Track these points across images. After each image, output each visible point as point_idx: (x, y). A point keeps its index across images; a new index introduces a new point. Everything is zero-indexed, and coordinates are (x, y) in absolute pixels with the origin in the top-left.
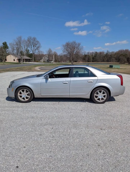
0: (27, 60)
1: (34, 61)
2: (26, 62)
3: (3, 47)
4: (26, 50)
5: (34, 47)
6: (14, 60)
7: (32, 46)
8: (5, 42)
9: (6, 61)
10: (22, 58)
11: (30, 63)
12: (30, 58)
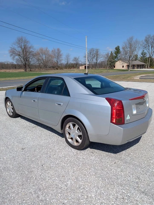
0: (139, 66)
1: (149, 67)
2: (138, 68)
3: (116, 52)
4: (142, 54)
5: (153, 48)
6: (123, 67)
7: (150, 47)
8: (118, 46)
9: (114, 68)
10: (130, 63)
11: (144, 69)
12: (145, 64)
